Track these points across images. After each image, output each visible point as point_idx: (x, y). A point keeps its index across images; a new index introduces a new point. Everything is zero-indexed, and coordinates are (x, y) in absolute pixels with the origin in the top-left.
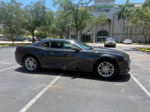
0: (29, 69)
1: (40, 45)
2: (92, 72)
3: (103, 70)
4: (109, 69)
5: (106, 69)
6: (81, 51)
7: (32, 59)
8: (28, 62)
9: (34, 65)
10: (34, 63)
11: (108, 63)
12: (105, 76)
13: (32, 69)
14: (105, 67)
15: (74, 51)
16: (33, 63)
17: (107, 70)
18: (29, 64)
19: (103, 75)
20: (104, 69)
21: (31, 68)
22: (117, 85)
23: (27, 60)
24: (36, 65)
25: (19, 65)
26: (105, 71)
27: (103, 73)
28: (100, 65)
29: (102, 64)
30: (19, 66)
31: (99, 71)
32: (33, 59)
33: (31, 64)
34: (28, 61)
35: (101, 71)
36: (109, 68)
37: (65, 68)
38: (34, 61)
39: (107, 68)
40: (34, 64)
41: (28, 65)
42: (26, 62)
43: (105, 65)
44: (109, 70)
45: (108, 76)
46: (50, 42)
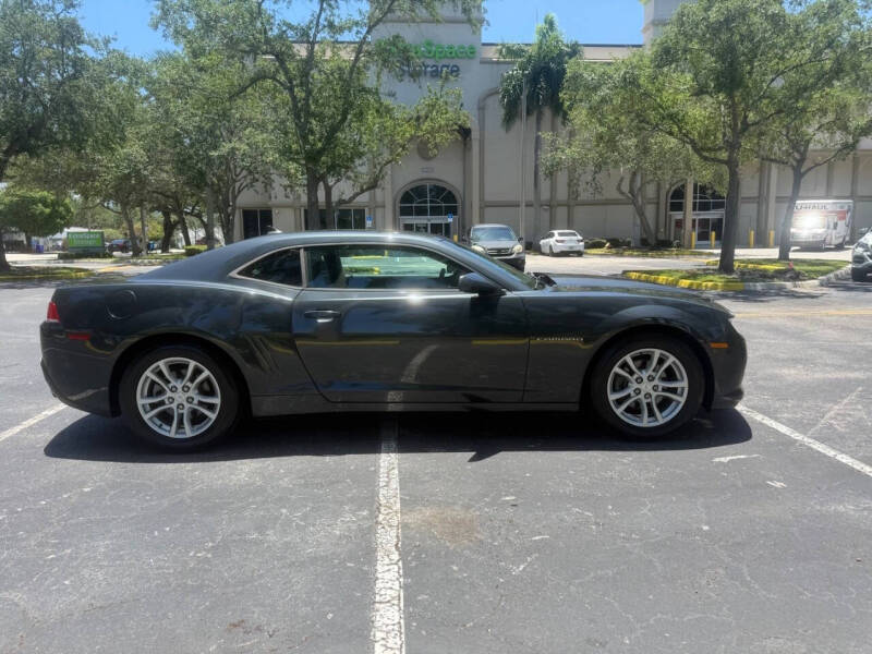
0: (170, 432)
1: (234, 274)
2: (576, 408)
3: (630, 391)
4: (662, 385)
5: (646, 386)
6: (509, 295)
7: (186, 366)
9: (201, 403)
11: (657, 353)
12: (645, 422)
13: (189, 432)
14: (644, 375)
16: (194, 392)
17: (655, 388)
18: (161, 404)
19: (632, 420)
20: (635, 386)
21: (181, 426)
23: (148, 373)
24: (216, 401)
26: (654, 394)
28: (616, 369)
29: (628, 358)
30: (59, 414)
31: (613, 397)
32: (193, 364)
33: (181, 396)
34: (154, 377)
35: (621, 401)
36: (665, 379)
37: (394, 401)
38: (206, 374)
39: (651, 379)
40: (200, 399)
41: (153, 406)
42: (142, 388)
44: (665, 389)
46: (302, 251)
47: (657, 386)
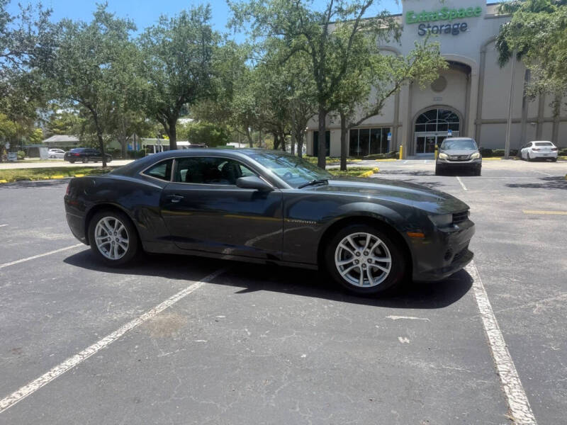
0: (108, 255)
1: (141, 173)
2: (315, 268)
3: (352, 261)
4: (374, 259)
5: (364, 259)
6: (277, 191)
7: (114, 221)
8: (103, 231)
9: (122, 243)
10: (124, 235)
11: (369, 236)
12: (360, 283)
13: (117, 257)
14: (361, 251)
15: (253, 190)
16: (119, 236)
17: (364, 265)
18: (106, 240)
19: (353, 281)
20: (355, 258)
21: (113, 253)
22: (394, 318)
23: (99, 224)
24: (127, 241)
25: (82, 244)
26: (360, 265)
27: (355, 274)
28: (341, 245)
29: (349, 238)
31: (339, 264)
32: (117, 221)
33: (114, 237)
34: (102, 227)
35: (346, 267)
36: (376, 255)
37: (227, 253)
38: (122, 226)
39: (366, 254)
40: (121, 240)
41: (103, 241)
42: (97, 232)
43: (361, 242)
44: (377, 263)
45: (372, 283)
46: (174, 161)
47: (371, 260)
